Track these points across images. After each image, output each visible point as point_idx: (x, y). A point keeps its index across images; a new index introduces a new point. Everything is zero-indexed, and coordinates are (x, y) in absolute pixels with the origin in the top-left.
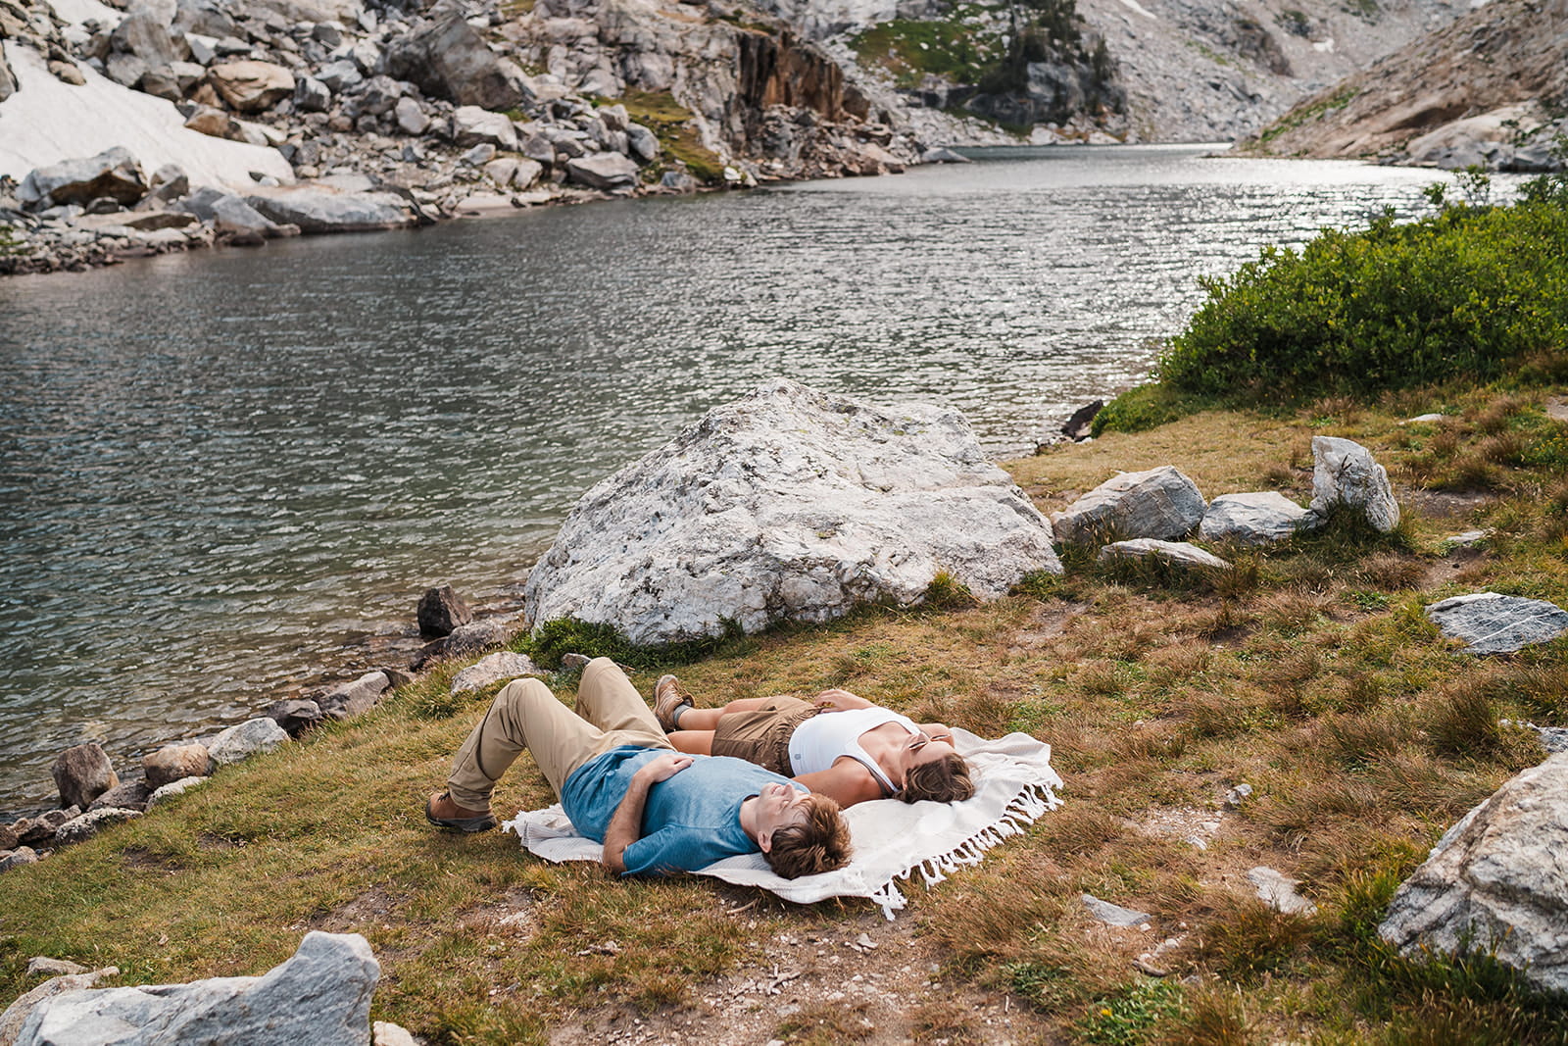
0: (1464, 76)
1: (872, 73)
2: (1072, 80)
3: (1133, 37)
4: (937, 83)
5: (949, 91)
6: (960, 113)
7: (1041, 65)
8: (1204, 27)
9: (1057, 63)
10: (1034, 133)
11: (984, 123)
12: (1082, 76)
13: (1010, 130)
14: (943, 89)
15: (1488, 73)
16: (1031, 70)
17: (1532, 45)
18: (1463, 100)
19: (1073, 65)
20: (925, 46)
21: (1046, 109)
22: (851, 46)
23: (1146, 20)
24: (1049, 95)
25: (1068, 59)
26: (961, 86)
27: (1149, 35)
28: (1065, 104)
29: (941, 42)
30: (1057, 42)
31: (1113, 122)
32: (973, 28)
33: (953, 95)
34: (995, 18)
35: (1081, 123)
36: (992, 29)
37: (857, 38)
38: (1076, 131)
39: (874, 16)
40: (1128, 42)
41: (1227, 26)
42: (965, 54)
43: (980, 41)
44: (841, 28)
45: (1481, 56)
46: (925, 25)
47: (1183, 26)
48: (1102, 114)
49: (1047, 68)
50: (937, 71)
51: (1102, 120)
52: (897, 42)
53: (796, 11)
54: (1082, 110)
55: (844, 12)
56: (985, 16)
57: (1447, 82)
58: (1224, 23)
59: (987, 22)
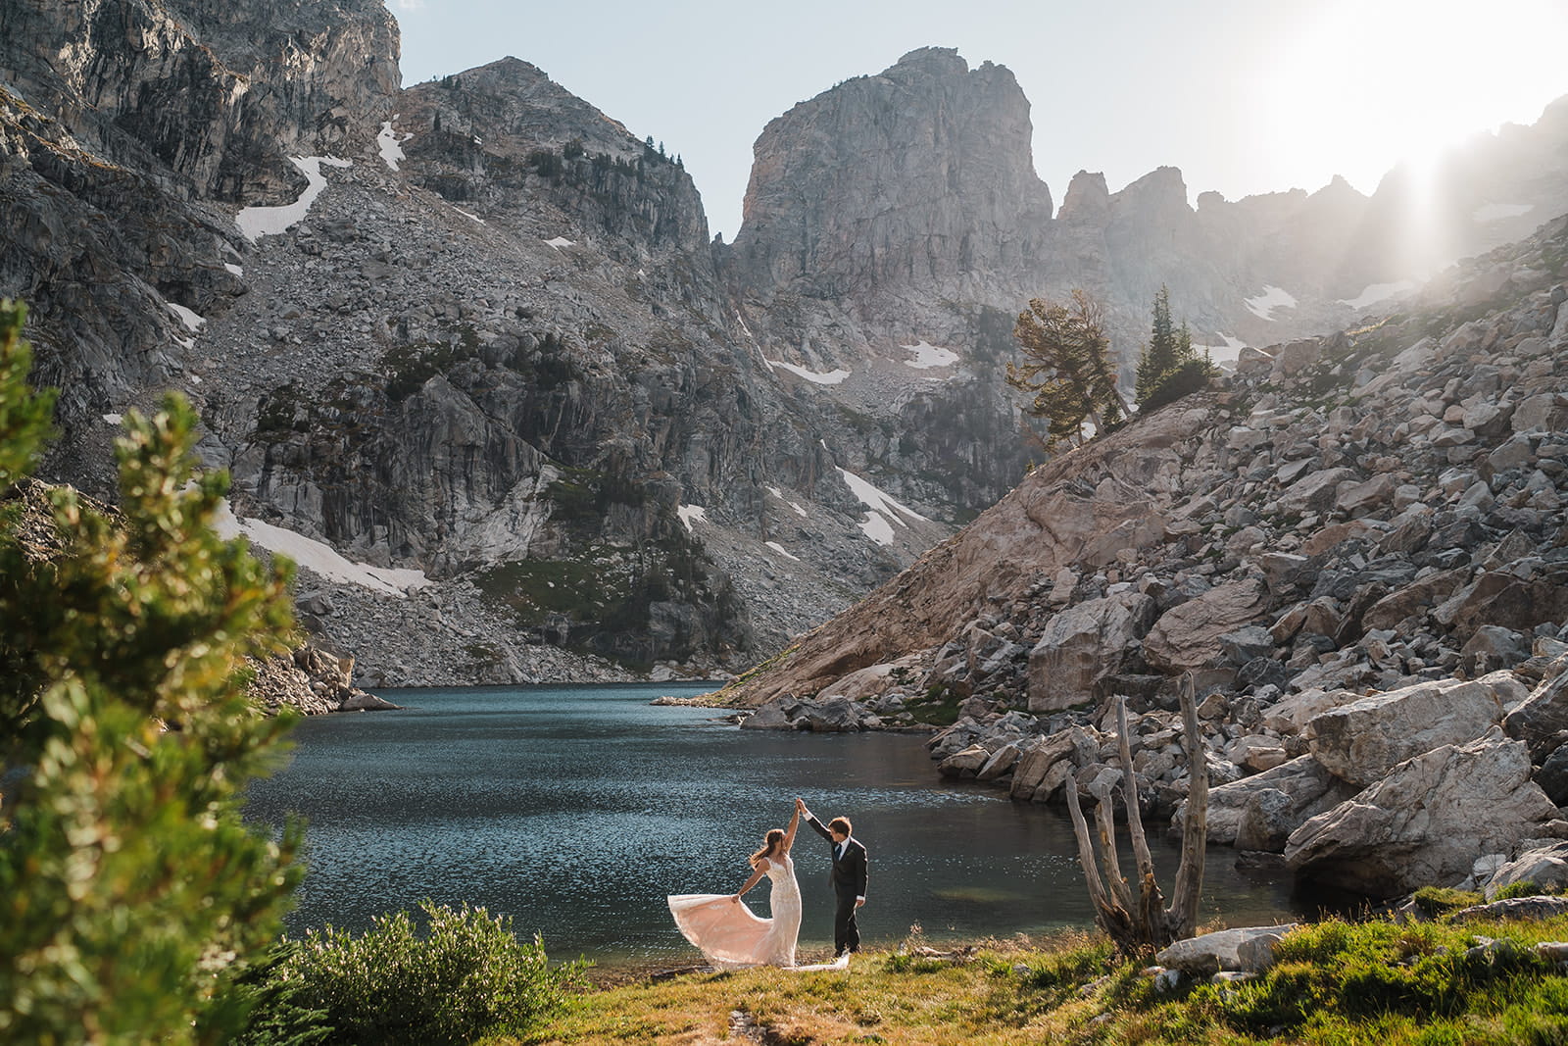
0: (881, 623)
1: (496, 611)
2: (694, 618)
3: (772, 578)
4: (558, 620)
5: (570, 628)
6: (580, 651)
7: (663, 604)
8: (845, 569)
9: (679, 603)
10: (655, 670)
11: (604, 660)
12: (705, 615)
13: (628, 667)
14: (563, 628)
15: (904, 619)
16: (652, 609)
17: (941, 591)
18: (878, 646)
19: (696, 604)
20: (552, 585)
21: (667, 646)
22: (477, 584)
23: (789, 562)
24: (671, 633)
25: (691, 599)
26: (583, 624)
27: (788, 576)
28: (687, 642)
29: (568, 581)
30: (681, 582)
31: (735, 661)
32: (603, 568)
33: (573, 632)
34: (626, 559)
35: (701, 661)
36: (623, 569)
37: (486, 575)
38: (696, 668)
39: (505, 555)
40: (765, 583)
41: (867, 569)
42: (591, 593)
43: (608, 580)
44: (471, 566)
45: (901, 602)
46: (555, 564)
47: (824, 568)
48: (724, 651)
49: (669, 606)
50: (560, 610)
51: (723, 657)
52: (524, 581)
53: (429, 549)
54: (704, 648)
55: (476, 551)
56: (616, 557)
57: (867, 628)
58: (864, 565)
59: (618, 563)
